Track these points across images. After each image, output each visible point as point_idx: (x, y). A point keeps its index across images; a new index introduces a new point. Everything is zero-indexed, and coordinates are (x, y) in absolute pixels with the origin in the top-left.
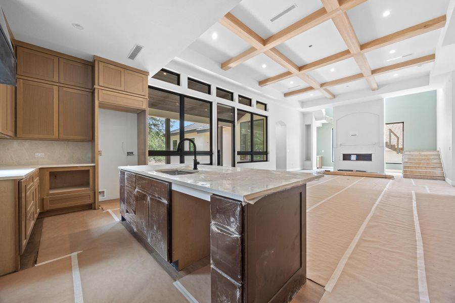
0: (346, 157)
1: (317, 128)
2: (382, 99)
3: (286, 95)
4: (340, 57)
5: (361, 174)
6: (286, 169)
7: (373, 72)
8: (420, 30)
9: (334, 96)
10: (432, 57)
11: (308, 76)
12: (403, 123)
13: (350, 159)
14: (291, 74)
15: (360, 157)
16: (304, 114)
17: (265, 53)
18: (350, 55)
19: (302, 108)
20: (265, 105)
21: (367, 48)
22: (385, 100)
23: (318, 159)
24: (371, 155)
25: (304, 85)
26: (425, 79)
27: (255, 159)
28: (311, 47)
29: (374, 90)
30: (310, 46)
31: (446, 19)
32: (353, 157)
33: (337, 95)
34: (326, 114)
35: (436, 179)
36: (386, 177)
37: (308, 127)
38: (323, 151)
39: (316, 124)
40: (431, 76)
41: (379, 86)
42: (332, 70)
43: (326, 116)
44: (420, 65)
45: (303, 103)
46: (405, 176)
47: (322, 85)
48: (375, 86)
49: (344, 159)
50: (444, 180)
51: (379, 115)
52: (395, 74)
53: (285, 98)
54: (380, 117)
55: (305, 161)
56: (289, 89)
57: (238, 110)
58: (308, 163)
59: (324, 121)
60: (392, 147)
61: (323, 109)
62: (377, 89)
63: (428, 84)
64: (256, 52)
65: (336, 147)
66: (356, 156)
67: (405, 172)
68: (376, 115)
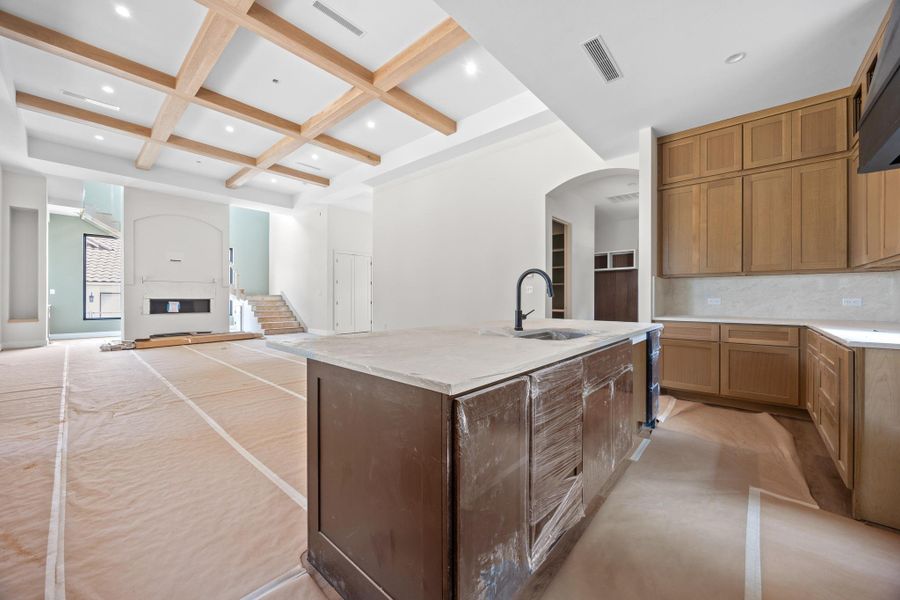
2: (227, 205)
5: (204, 338)
13: (165, 311)
15: (187, 306)
24: (208, 301)
30: (274, 80)
32: (174, 307)
42: (230, 129)
45: (31, 142)
49: (153, 311)
50: (305, 332)
51: (221, 232)
54: (224, 234)
65: (132, 283)
66: (178, 303)
67: (263, 327)
68: (216, 228)
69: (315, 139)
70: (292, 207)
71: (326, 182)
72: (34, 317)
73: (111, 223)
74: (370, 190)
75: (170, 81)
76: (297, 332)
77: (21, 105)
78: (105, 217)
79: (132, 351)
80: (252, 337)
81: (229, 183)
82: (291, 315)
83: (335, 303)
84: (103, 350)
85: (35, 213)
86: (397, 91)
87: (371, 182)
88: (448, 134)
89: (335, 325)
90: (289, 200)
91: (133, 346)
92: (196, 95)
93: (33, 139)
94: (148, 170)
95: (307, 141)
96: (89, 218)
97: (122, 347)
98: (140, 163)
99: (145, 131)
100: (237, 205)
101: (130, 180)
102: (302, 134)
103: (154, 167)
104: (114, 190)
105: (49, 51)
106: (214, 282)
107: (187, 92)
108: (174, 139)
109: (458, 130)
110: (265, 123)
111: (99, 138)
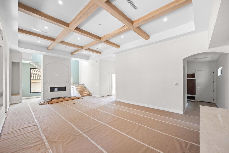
13: (54, 91)
24: (65, 87)
30: (100, 24)
49: (51, 91)
51: (69, 67)
65: (45, 83)
66: (57, 88)
67: (80, 94)
68: (67, 66)
69: (105, 41)
70: (88, 60)
71: (100, 53)
72: (18, 94)
73: (39, 65)
74: (115, 55)
75: (67, 25)
76: (89, 96)
77: (19, 33)
78: (37, 63)
79: (47, 105)
80: (79, 98)
81: (72, 53)
82: (87, 90)
83: (101, 88)
84: (39, 105)
85: (19, 63)
86: (138, 27)
87: (116, 53)
88: (146, 39)
89: (101, 94)
90: (87, 58)
91: (48, 103)
92: (74, 29)
93: (19, 42)
94: (51, 50)
95: (102, 42)
96: (32, 64)
97: (45, 103)
98: (49, 48)
99: (53, 39)
100: (73, 59)
101: (45, 53)
102: (101, 40)
103: (53, 49)
104: (40, 56)
105: (33, 16)
106: (67, 82)
107: (72, 28)
108: (62, 42)
109: (150, 39)
110: (92, 37)
111: (39, 41)
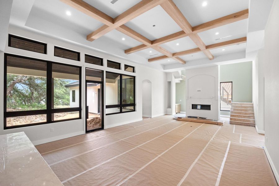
0: (194, 107)
1: (176, 83)
2: (217, 66)
3: (150, 60)
4: (179, 35)
5: (202, 120)
6: (151, 115)
7: (207, 47)
8: (231, 19)
9: (185, 62)
10: (244, 39)
11: (160, 48)
12: (232, 82)
13: (196, 108)
14: (146, 46)
15: (203, 107)
16: (166, 74)
17: (117, 29)
18: (185, 35)
19: (164, 69)
20: (134, 68)
21: (197, 30)
22: (219, 66)
23: (177, 107)
24: (210, 105)
25: (160, 54)
26: (243, 53)
27: (123, 110)
28: (155, 27)
29: (210, 59)
31: (248, 12)
32: (199, 107)
33: (188, 61)
34: (182, 74)
35: (250, 126)
36: (218, 124)
37: (170, 83)
38: (181, 100)
39: (175, 81)
40: (247, 52)
41: (214, 57)
42: (177, 44)
43: (182, 75)
44: (238, 44)
45: (164, 66)
46: (231, 123)
47: (174, 54)
48: (211, 57)
50: (255, 127)
51: (215, 77)
52: (223, 49)
53: (149, 62)
54: (216, 78)
55: (167, 108)
56: (150, 56)
57: (106, 72)
58: (169, 109)
59: (181, 79)
60: (225, 100)
61: (180, 70)
62: (213, 59)
63: (245, 57)
64: (108, 28)
67: (231, 119)
68: (213, 77)
